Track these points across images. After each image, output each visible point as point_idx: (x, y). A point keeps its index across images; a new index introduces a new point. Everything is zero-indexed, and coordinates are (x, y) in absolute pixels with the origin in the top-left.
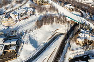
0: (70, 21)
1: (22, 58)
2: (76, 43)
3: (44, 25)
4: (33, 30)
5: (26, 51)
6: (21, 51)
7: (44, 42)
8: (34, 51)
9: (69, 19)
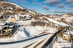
0: (57, 26)
1: (15, 39)
2: (63, 38)
3: (37, 26)
4: (28, 26)
5: (19, 35)
6: (15, 34)
7: (35, 35)
8: (26, 37)
9: (57, 25)
